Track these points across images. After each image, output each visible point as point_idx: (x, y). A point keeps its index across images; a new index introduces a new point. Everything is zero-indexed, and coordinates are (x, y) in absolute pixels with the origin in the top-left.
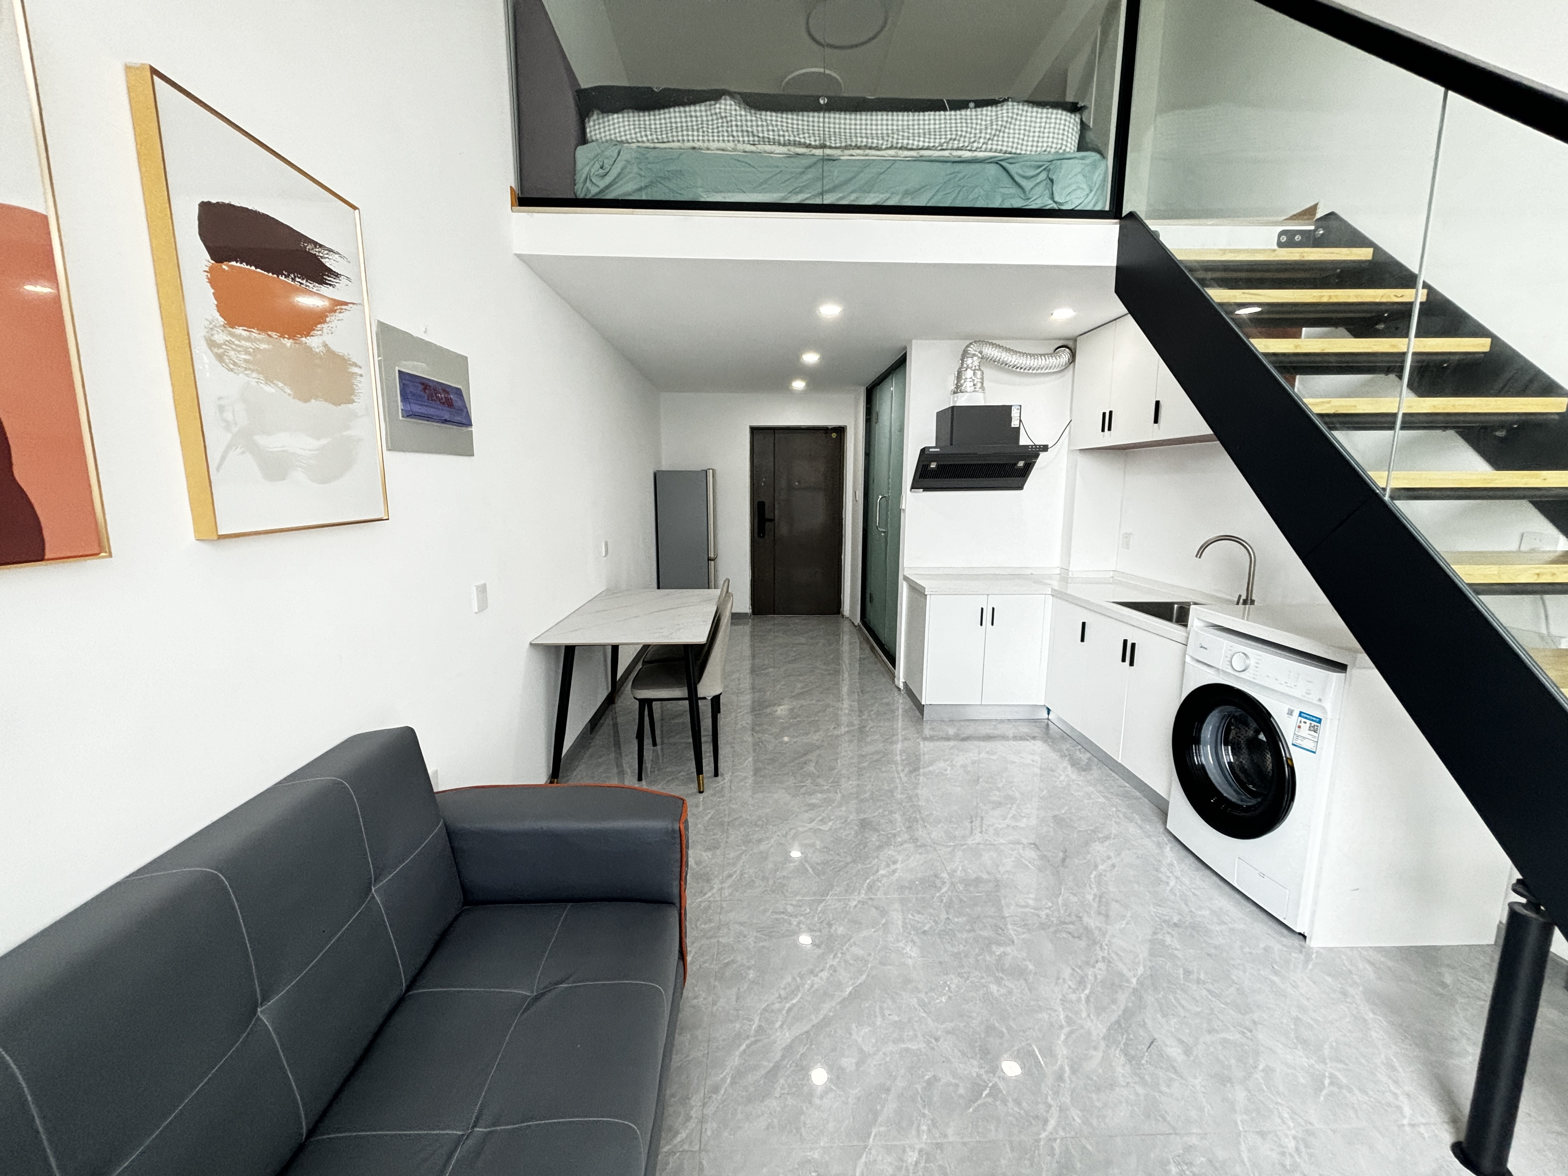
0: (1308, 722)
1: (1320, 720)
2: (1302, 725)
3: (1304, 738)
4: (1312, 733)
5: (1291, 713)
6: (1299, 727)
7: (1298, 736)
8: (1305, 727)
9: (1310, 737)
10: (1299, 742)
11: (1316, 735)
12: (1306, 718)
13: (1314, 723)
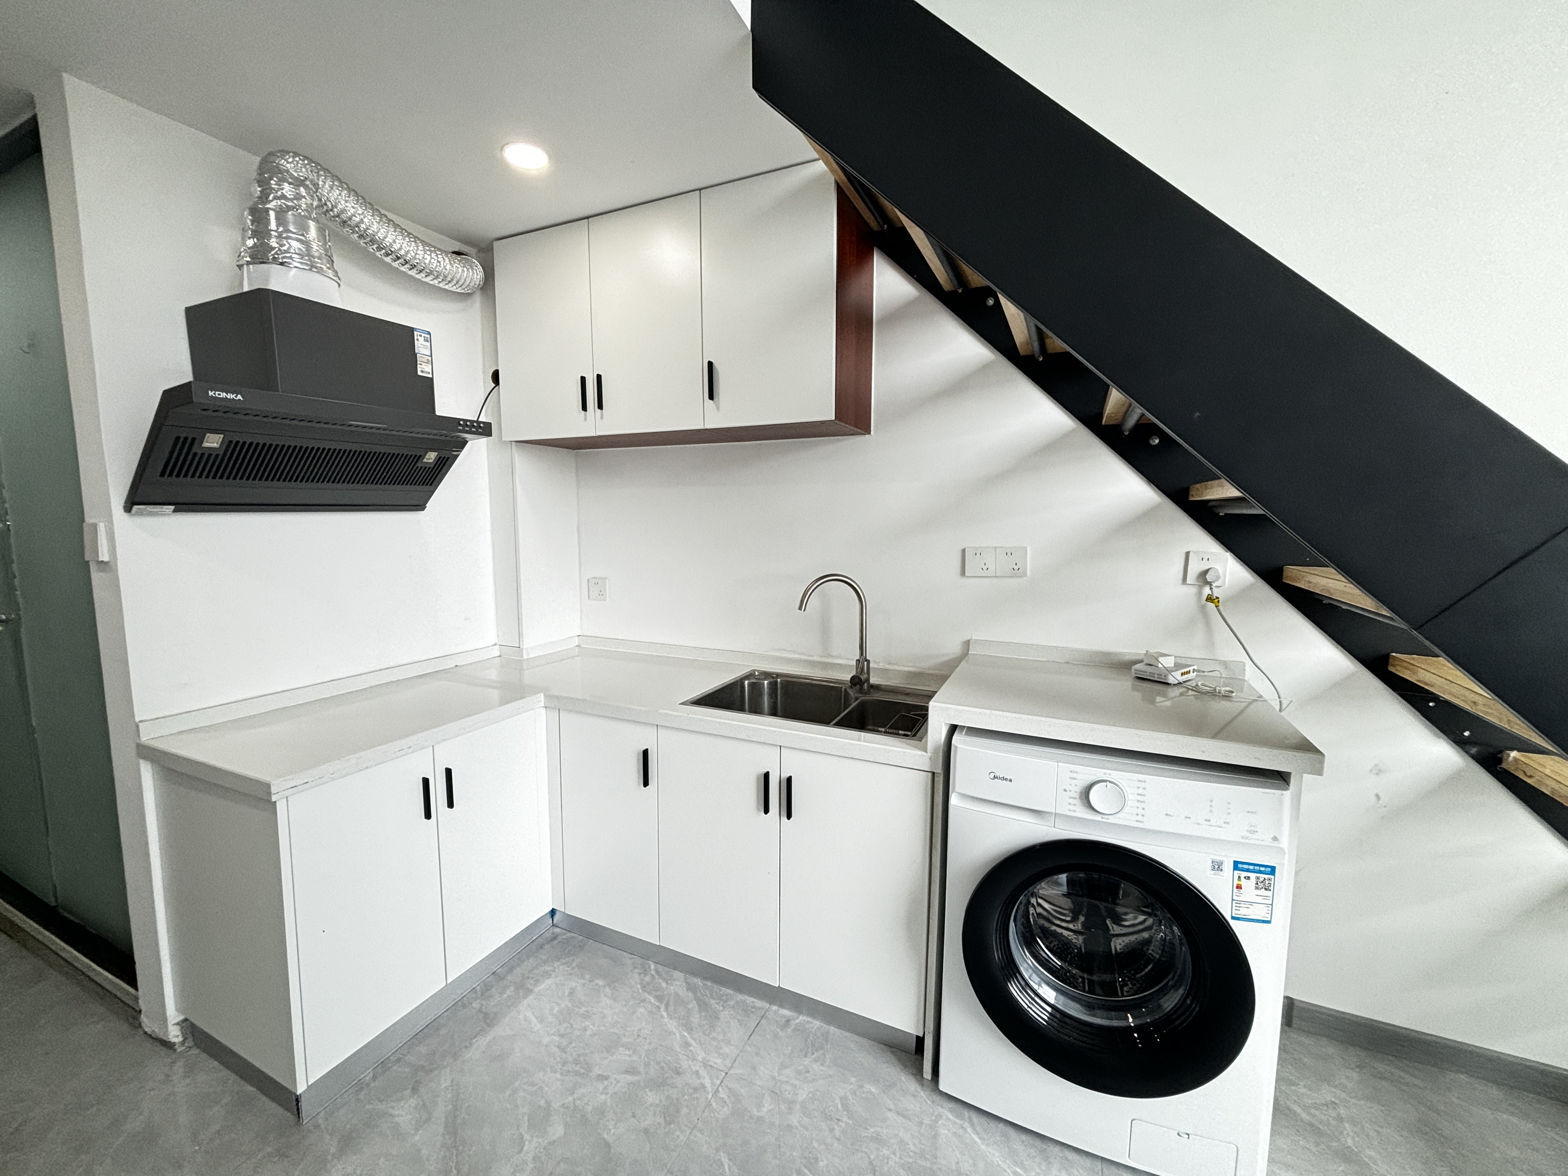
0: (1253, 876)
1: (1273, 869)
2: (1243, 882)
3: (1251, 903)
4: (1263, 892)
5: (1217, 866)
6: (1239, 887)
7: (1239, 902)
8: (1249, 886)
9: (1259, 900)
10: (1243, 912)
11: (1269, 893)
12: (1248, 870)
13: (1262, 876)
